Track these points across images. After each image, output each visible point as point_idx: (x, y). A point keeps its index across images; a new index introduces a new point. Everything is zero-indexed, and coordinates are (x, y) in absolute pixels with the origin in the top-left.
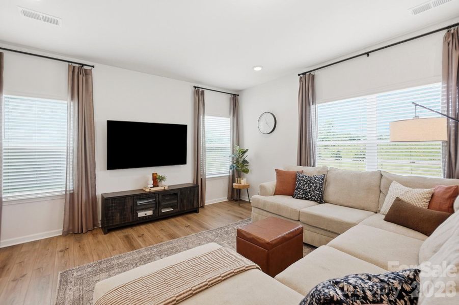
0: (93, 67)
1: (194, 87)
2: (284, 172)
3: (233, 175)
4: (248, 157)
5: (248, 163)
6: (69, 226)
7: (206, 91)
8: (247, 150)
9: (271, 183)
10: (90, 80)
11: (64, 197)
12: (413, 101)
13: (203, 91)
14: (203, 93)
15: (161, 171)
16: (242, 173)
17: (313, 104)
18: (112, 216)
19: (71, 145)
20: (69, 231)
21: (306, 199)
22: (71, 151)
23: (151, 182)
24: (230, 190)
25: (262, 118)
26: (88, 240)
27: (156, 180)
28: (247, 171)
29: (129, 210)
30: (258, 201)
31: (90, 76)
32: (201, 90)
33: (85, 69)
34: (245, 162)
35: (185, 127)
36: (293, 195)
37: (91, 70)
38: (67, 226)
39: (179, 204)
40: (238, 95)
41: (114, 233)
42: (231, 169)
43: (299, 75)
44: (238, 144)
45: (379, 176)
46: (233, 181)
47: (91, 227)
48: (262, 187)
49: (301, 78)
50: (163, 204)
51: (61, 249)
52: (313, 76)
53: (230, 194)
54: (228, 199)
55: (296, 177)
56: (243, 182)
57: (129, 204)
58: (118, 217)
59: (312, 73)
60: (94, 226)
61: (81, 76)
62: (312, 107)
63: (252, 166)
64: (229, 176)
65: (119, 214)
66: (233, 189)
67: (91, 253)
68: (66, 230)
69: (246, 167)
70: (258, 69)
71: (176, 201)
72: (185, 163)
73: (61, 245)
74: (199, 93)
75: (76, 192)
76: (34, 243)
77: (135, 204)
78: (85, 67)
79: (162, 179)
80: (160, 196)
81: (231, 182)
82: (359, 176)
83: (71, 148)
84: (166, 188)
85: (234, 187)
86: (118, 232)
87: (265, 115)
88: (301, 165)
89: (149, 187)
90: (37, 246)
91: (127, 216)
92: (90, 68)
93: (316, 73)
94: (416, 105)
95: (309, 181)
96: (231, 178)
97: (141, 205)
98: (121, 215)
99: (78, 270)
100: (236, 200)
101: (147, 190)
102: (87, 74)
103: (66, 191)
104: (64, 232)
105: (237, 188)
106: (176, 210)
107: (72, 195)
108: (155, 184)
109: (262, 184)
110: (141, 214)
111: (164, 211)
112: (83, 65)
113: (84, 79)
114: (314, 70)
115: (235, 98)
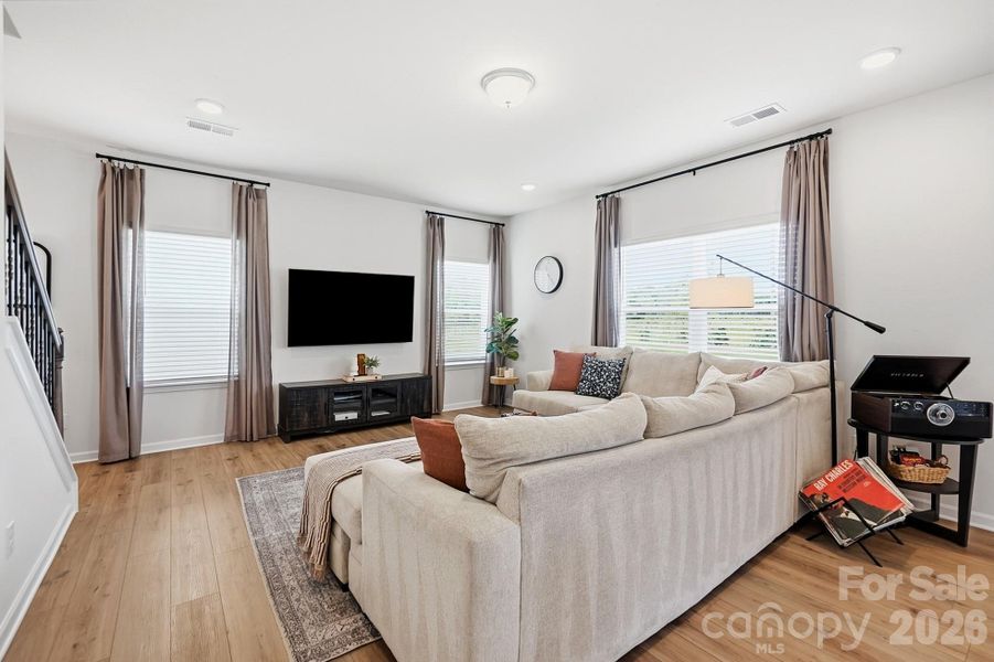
0: (268, 185)
1: (427, 212)
2: (567, 355)
3: (492, 364)
4: (517, 331)
5: (517, 342)
6: (233, 430)
7: (446, 219)
8: (516, 320)
9: (546, 372)
10: (263, 207)
11: (226, 385)
12: (718, 252)
13: (442, 220)
14: (441, 222)
15: (371, 351)
16: (508, 360)
17: (616, 246)
18: (298, 416)
19: (237, 307)
20: (232, 437)
21: (594, 395)
22: (237, 316)
23: (356, 368)
24: (487, 389)
25: (542, 266)
26: (263, 449)
27: (364, 365)
28: (515, 357)
29: (322, 408)
30: (522, 398)
31: (263, 201)
32: (438, 216)
33: (256, 190)
34: (512, 340)
35: (410, 280)
36: (575, 390)
37: (265, 191)
38: (230, 428)
39: (399, 404)
40: (503, 225)
41: (299, 442)
42: (488, 351)
43: (597, 197)
44: (502, 309)
45: (697, 360)
46: (492, 371)
47: (264, 435)
48: (531, 378)
49: (599, 202)
50: (374, 402)
51: (228, 457)
52: (618, 200)
53: (486, 394)
54: (483, 403)
55: (583, 361)
56: (508, 374)
57: (323, 399)
58: (306, 418)
59: (616, 195)
60: (268, 432)
61: (250, 201)
62: (615, 251)
63: (524, 348)
64: (485, 364)
65: (306, 415)
66: (491, 386)
67: (272, 462)
68: (229, 435)
69: (515, 349)
70: (528, 188)
71: (393, 400)
72: (409, 339)
73: (225, 452)
74: (435, 222)
75: (243, 379)
76: (186, 451)
77: (330, 401)
78: (256, 186)
79: (373, 363)
80: (370, 390)
81: (488, 372)
82: (671, 360)
83: (237, 312)
84: (379, 378)
85: (492, 382)
86: (306, 441)
87: (545, 261)
88: (596, 345)
89: (353, 376)
90: (193, 454)
91: (319, 418)
92: (263, 187)
93: (622, 195)
94: (722, 258)
95: (600, 368)
96: (488, 368)
97: (339, 403)
98: (310, 417)
99: (261, 477)
100: (496, 406)
101: (350, 380)
102: (259, 195)
103: (229, 377)
104: (226, 438)
105: (497, 383)
106: (393, 415)
107: (237, 383)
108: (362, 372)
109: (530, 373)
110: (339, 417)
111: (374, 414)
112: (252, 183)
113: (256, 204)
114: (619, 191)
115: (498, 231)
